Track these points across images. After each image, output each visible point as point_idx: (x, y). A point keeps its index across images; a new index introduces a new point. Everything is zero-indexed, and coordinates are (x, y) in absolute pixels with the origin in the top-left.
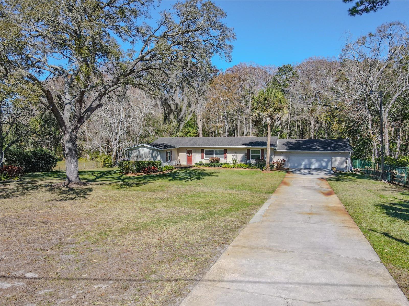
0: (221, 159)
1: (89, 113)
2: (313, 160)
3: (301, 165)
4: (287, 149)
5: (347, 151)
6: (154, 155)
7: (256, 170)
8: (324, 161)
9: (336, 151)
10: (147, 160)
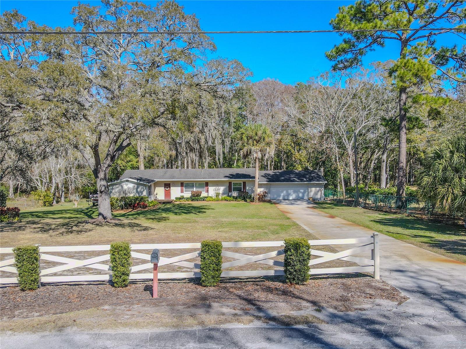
0: (203, 192)
1: (120, 152)
2: (291, 191)
3: (280, 196)
4: (267, 181)
5: (321, 182)
6: (139, 190)
7: (241, 202)
8: (301, 192)
9: (312, 182)
10: (132, 195)
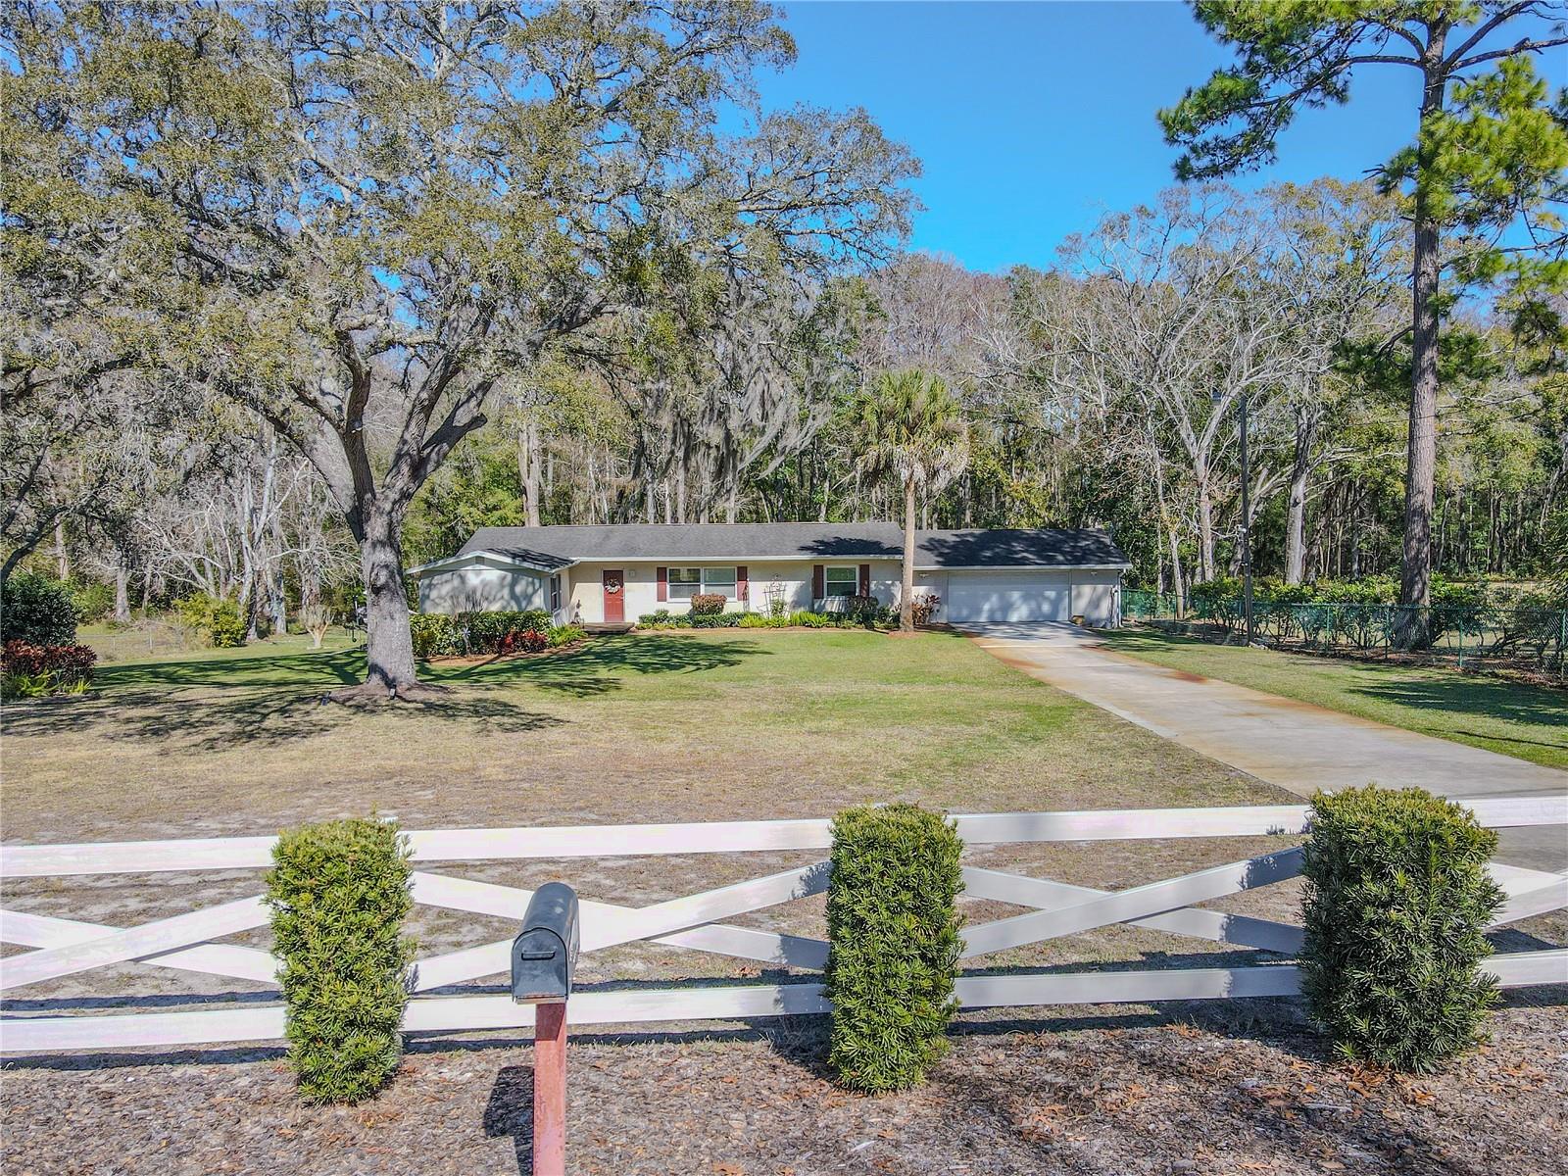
0: (729, 599)
1: (445, 446)
2: (1015, 596)
3: (979, 611)
4: (938, 563)
5: (1112, 566)
6: (518, 589)
7: (853, 630)
8: (1047, 599)
9: (1083, 567)
10: (495, 607)
